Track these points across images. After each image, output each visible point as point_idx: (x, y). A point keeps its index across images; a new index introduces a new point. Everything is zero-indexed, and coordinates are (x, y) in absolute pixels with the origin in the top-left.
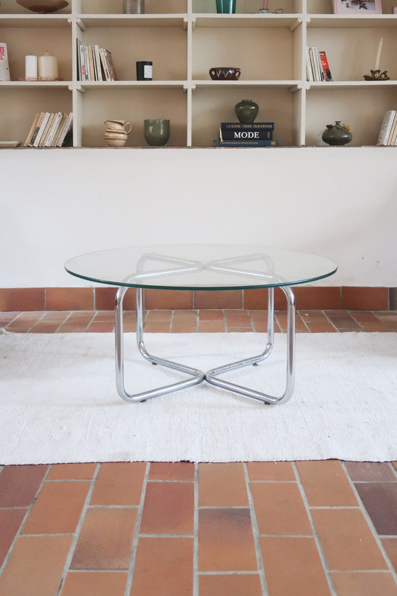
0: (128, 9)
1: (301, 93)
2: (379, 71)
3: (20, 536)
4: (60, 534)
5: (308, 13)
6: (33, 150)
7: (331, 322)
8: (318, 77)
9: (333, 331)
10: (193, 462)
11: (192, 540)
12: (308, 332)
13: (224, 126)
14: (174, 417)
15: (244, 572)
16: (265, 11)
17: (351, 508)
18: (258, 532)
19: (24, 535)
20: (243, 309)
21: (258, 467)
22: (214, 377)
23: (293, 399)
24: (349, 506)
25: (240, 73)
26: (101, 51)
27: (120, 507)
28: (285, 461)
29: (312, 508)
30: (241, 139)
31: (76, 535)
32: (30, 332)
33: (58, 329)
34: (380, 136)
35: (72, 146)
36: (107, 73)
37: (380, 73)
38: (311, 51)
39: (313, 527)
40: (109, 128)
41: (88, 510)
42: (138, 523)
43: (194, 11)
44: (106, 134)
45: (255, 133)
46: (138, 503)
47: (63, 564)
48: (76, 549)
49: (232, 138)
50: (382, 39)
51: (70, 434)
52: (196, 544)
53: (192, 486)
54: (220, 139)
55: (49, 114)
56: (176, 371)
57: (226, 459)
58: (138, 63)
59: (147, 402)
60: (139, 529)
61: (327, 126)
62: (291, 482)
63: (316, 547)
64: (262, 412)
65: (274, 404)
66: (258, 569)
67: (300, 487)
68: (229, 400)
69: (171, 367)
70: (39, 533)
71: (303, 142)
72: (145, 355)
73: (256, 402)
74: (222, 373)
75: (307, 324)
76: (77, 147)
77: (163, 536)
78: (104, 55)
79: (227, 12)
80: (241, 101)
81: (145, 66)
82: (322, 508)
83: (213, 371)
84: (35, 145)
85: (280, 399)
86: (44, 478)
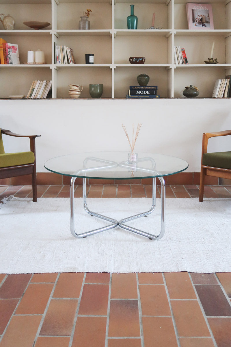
0: (81, 26)
1: (171, 70)
2: (212, 59)
3: (14, 315)
4: (35, 315)
5: (175, 29)
6: (31, 100)
7: (188, 192)
8: (181, 62)
9: (188, 197)
10: (109, 273)
11: (106, 318)
12: (175, 198)
13: (131, 88)
14: (100, 246)
15: (133, 338)
16: (153, 28)
17: (193, 300)
18: (141, 314)
19: (16, 315)
20: (141, 184)
21: (143, 276)
22: (123, 224)
23: (164, 236)
24: (191, 299)
25: (145, 60)
26: (67, 49)
27: (69, 299)
28: (159, 272)
29: (171, 300)
30: (140, 94)
31: (44, 315)
32: (27, 197)
33: (42, 196)
34: (213, 93)
35: (52, 98)
36: (70, 60)
37: (213, 60)
38: (177, 48)
39: (171, 311)
40: (71, 89)
41: (52, 300)
42: (78, 308)
43: (116, 28)
44: (70, 92)
45: (148, 91)
46: (78, 297)
47: (36, 332)
48: (43, 323)
49: (136, 94)
50: (214, 42)
51: (44, 256)
52: (108, 320)
53: (108, 286)
54: (129, 94)
55: (40, 81)
56: (103, 220)
57: (127, 271)
58: (86, 55)
59: (87, 238)
60: (78, 312)
61: (186, 87)
62: (161, 284)
63: (172, 322)
64: (147, 244)
65: (154, 239)
66: (141, 336)
67: (166, 287)
68: (130, 237)
69: (101, 218)
70: (24, 314)
71: (172, 96)
72: (87, 211)
73: (145, 238)
74: (128, 221)
75: (175, 193)
76: (54, 99)
77: (91, 316)
78: (68, 51)
79: (133, 28)
80: (140, 74)
81: (90, 56)
82: (177, 300)
83: (122, 220)
84: (32, 97)
85: (158, 237)
86: (29, 282)
